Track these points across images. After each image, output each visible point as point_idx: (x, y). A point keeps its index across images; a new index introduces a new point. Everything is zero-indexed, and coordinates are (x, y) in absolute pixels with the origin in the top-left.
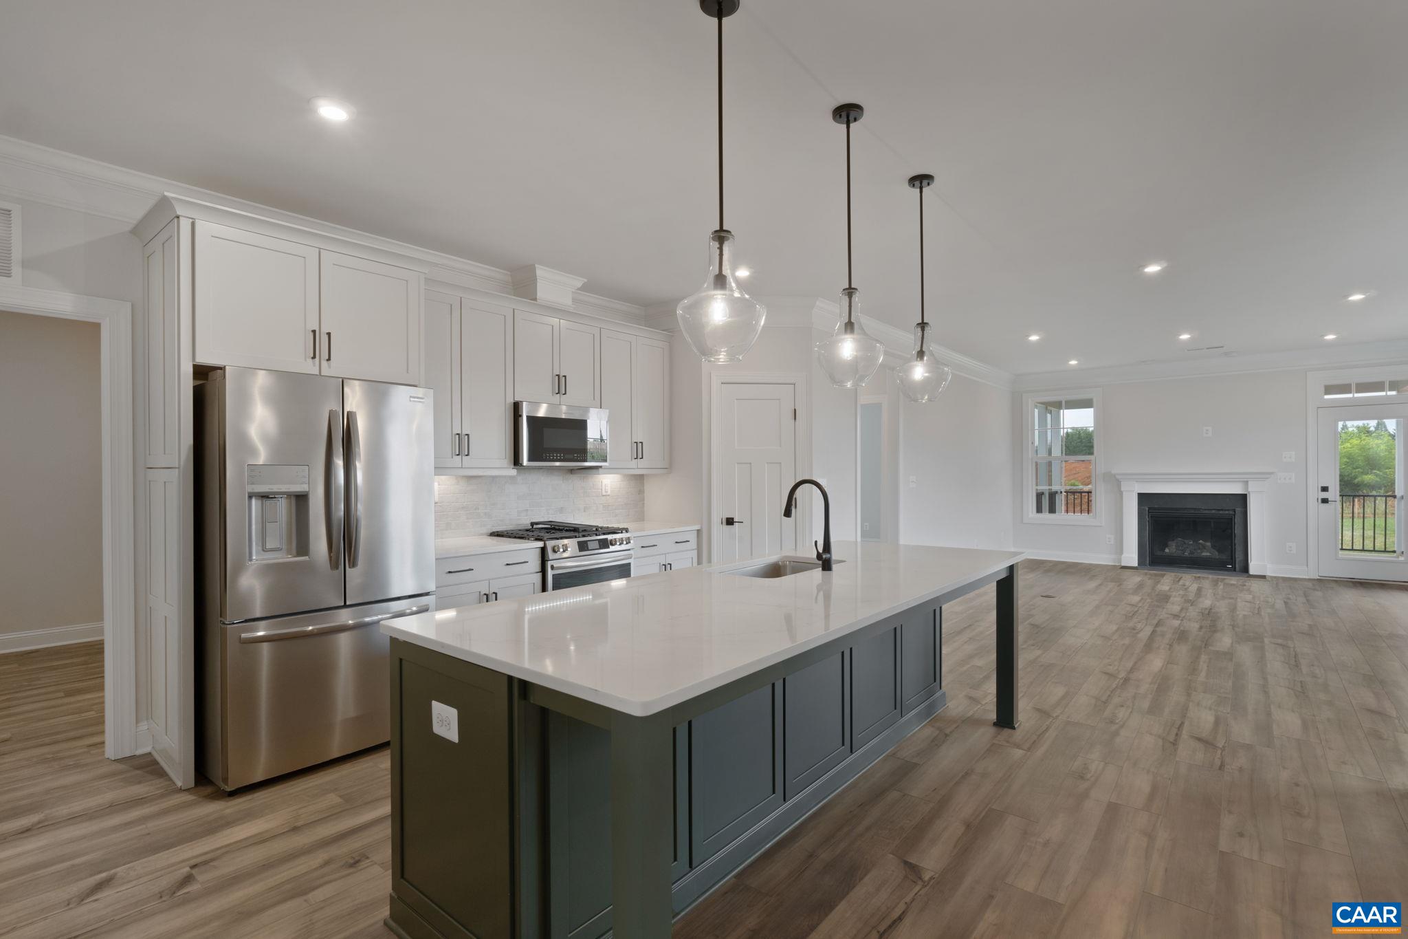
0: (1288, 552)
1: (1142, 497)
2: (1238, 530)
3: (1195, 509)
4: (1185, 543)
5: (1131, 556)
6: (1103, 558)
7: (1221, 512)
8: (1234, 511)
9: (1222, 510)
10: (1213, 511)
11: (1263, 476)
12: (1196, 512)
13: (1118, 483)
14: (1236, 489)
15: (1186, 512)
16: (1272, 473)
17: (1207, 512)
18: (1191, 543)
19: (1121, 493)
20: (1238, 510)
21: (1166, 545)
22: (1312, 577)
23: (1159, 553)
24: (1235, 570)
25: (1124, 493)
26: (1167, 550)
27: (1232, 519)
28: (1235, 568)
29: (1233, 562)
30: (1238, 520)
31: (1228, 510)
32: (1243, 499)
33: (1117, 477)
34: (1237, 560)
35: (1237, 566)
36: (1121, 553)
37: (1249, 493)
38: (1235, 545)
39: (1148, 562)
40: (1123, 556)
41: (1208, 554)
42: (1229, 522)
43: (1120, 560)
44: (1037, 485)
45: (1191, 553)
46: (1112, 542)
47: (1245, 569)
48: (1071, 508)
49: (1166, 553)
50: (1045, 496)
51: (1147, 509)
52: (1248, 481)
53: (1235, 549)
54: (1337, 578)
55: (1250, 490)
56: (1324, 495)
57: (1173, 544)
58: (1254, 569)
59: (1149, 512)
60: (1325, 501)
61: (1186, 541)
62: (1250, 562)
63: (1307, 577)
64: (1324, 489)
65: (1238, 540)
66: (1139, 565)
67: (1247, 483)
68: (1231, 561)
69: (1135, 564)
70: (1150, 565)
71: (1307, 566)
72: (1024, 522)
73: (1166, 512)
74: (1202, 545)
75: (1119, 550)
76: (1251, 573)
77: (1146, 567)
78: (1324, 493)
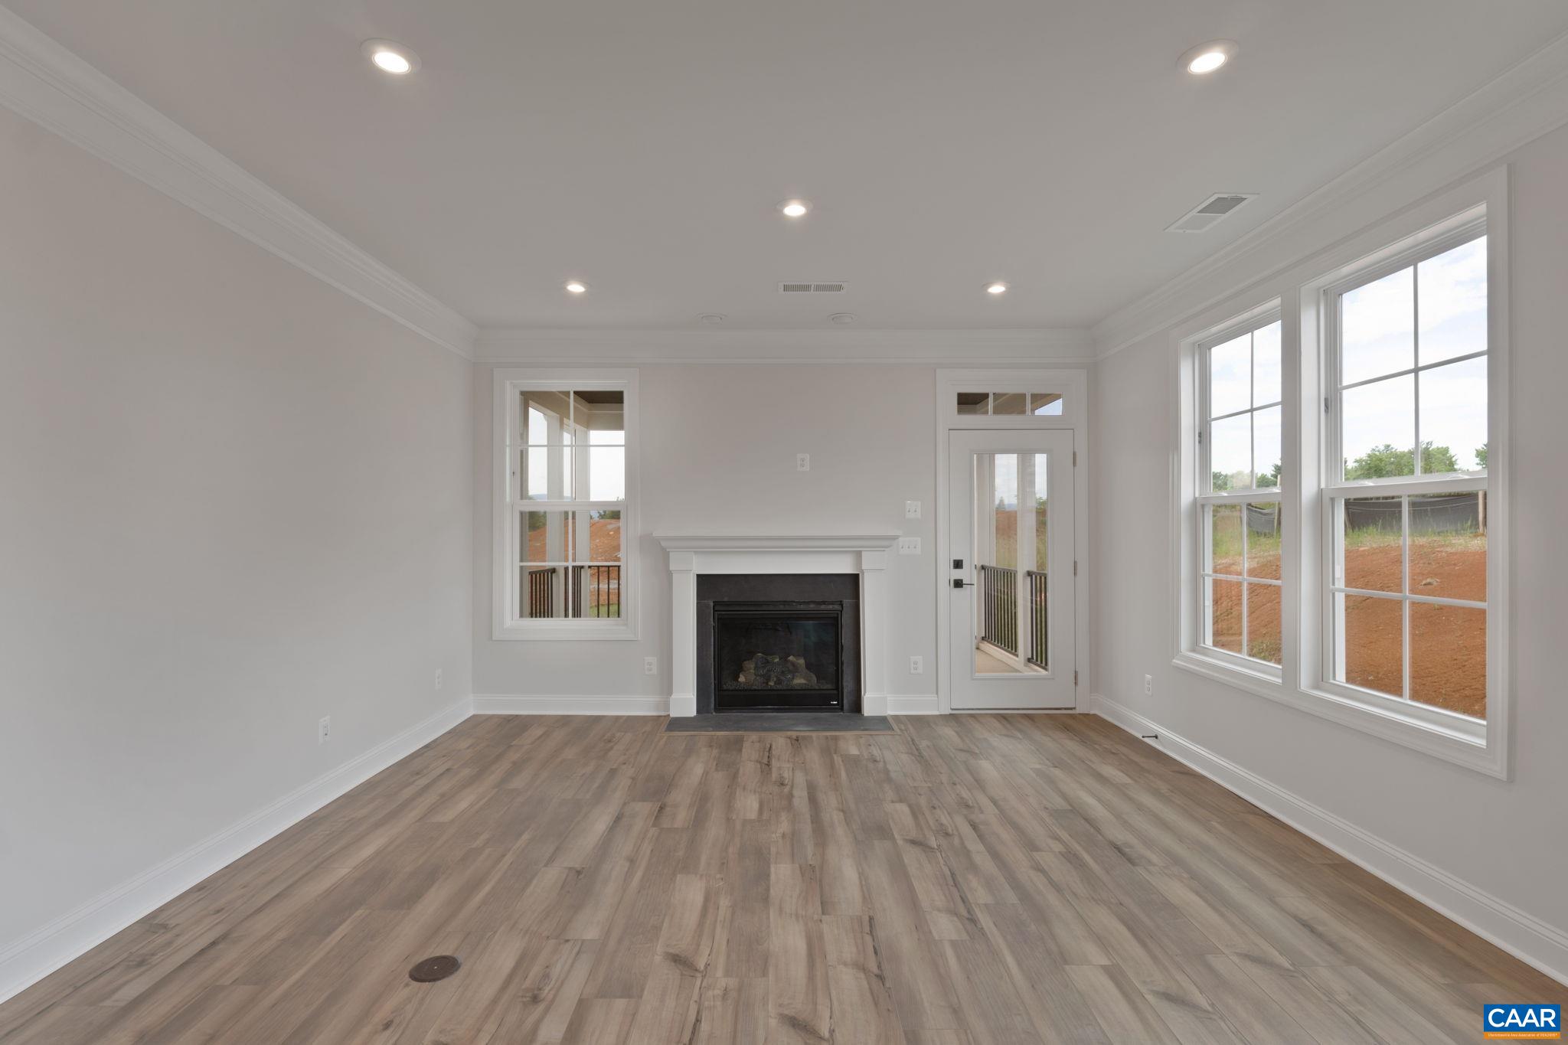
0: (912, 671)
1: (706, 583)
2: (846, 639)
3: (785, 603)
4: (768, 662)
5: (685, 701)
6: (639, 705)
7: (823, 607)
8: (841, 604)
9: (824, 603)
10: (812, 606)
11: (885, 542)
12: (787, 608)
13: (665, 555)
14: (842, 566)
15: (771, 608)
16: (895, 538)
17: (802, 607)
18: (777, 660)
19: (669, 575)
20: (847, 602)
21: (740, 669)
22: (943, 713)
23: (729, 685)
24: (842, 709)
25: (675, 577)
26: (742, 679)
27: (837, 617)
28: (842, 706)
29: (839, 697)
30: (846, 620)
31: (832, 603)
32: (854, 580)
33: (663, 544)
34: (845, 691)
35: (845, 701)
36: (670, 693)
37: (862, 573)
38: (842, 664)
39: (712, 706)
40: (674, 697)
41: (803, 681)
42: (832, 623)
43: (666, 705)
44: (522, 560)
45: (779, 682)
46: (655, 671)
47: (857, 707)
49: (741, 683)
50: (558, 577)
51: (712, 604)
52: (861, 551)
53: (842, 671)
54: (973, 709)
55: (864, 567)
56: (958, 574)
57: (750, 665)
58: (871, 706)
59: (714, 611)
60: (958, 584)
61: (769, 658)
62: (864, 695)
63: (937, 713)
64: (958, 564)
65: (846, 656)
66: (698, 712)
67: (858, 555)
68: (835, 692)
69: (692, 712)
70: (717, 710)
71: (937, 693)
72: (494, 639)
73: (742, 609)
74: (793, 664)
75: (666, 684)
76: (865, 715)
77: (710, 715)
78: (958, 571)
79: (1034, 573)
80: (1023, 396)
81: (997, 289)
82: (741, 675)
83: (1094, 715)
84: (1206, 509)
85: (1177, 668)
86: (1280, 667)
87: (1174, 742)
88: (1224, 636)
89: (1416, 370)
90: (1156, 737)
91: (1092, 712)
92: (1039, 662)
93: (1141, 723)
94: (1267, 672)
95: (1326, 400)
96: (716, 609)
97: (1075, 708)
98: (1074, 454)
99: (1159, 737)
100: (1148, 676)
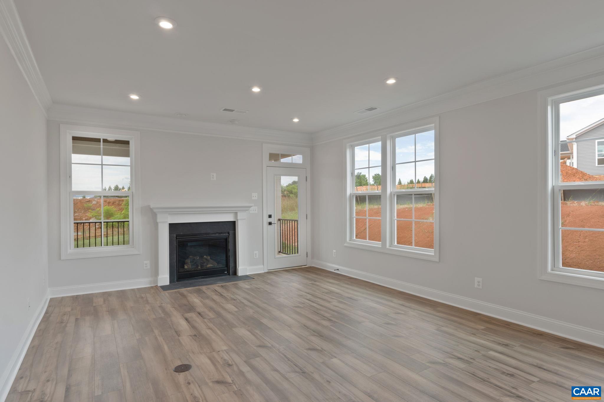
0: (255, 257)
1: (173, 227)
2: (230, 247)
3: (206, 234)
5: (164, 279)
6: (143, 283)
7: (222, 235)
8: (228, 233)
9: (222, 233)
10: (217, 235)
11: (246, 208)
12: (207, 236)
13: (155, 216)
14: (229, 218)
15: (201, 236)
16: (250, 207)
17: (213, 235)
18: (199, 258)
19: (157, 224)
20: (231, 232)
21: (185, 263)
23: (181, 270)
24: (229, 274)
25: (159, 225)
27: (227, 239)
29: (228, 270)
30: (231, 240)
31: (225, 233)
32: (233, 224)
33: (154, 210)
34: (230, 266)
35: (230, 271)
36: (157, 276)
37: (238, 220)
38: (229, 256)
39: (176, 279)
40: (159, 277)
41: (211, 265)
43: (156, 281)
45: (202, 266)
46: (149, 267)
47: (235, 273)
48: (80, 242)
49: (185, 269)
51: (175, 236)
52: (237, 212)
53: (229, 260)
54: (275, 269)
55: (238, 218)
56: (270, 220)
57: (188, 261)
58: (241, 272)
59: (176, 238)
60: (270, 224)
61: (195, 258)
62: (238, 267)
63: (264, 272)
64: (270, 216)
65: (231, 253)
66: (170, 282)
67: (236, 214)
68: (226, 268)
69: (167, 282)
70: (177, 281)
71: (263, 265)
72: (62, 259)
73: (189, 237)
74: (206, 259)
75: (156, 272)
76: (239, 275)
77: (175, 283)
78: (270, 219)
79: (282, 219)
80: (278, 154)
81: (296, 120)
82: (185, 266)
83: (313, 267)
84: (354, 197)
85: (346, 247)
86: (381, 243)
87: (344, 270)
88: (360, 235)
89: (415, 162)
90: (338, 270)
91: (312, 266)
92: (284, 252)
93: (331, 266)
94: (377, 244)
95: (392, 167)
96: (177, 238)
97: (307, 265)
98: (306, 177)
99: (339, 269)
100: (334, 251)
